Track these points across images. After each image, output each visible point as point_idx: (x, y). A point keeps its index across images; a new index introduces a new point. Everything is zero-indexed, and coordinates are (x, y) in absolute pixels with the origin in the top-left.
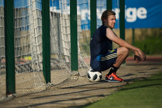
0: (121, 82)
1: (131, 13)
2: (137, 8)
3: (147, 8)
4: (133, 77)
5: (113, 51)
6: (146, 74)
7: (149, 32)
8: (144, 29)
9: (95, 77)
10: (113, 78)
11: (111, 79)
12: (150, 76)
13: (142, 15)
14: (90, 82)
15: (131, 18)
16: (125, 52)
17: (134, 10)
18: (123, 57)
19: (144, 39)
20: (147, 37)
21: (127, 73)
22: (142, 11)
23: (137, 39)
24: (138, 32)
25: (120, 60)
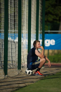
0: (42, 75)
1: (47, 42)
2: (51, 39)
3: (55, 40)
4: (48, 73)
5: (38, 60)
6: (54, 72)
7: (56, 51)
8: (53, 50)
9: (29, 73)
10: (38, 73)
11: (37, 74)
12: (56, 73)
13: (53, 43)
14: (27, 75)
15: (47, 45)
16: (44, 61)
17: (49, 41)
18: (43, 63)
19: (53, 55)
20: (55, 54)
21: (45, 71)
22: (53, 41)
23: (50, 55)
24: (51, 51)
25: (42, 64)
